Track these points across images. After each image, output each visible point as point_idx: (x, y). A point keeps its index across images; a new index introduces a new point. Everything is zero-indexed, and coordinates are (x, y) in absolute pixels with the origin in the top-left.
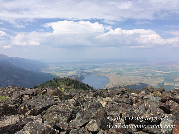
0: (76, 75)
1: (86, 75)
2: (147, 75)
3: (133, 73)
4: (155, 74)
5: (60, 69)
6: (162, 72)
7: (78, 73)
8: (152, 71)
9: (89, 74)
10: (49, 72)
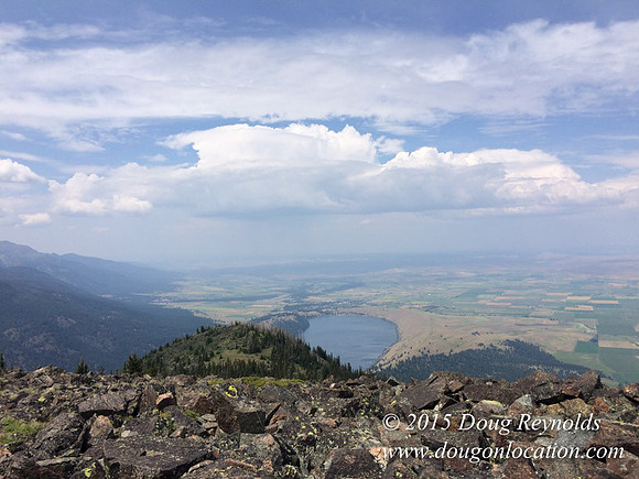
0: (279, 315)
1: (314, 313)
2: (533, 313)
3: (484, 306)
4: (563, 309)
5: (224, 295)
6: (588, 298)
7: (286, 308)
8: (551, 297)
9: (325, 311)
10: (184, 306)
